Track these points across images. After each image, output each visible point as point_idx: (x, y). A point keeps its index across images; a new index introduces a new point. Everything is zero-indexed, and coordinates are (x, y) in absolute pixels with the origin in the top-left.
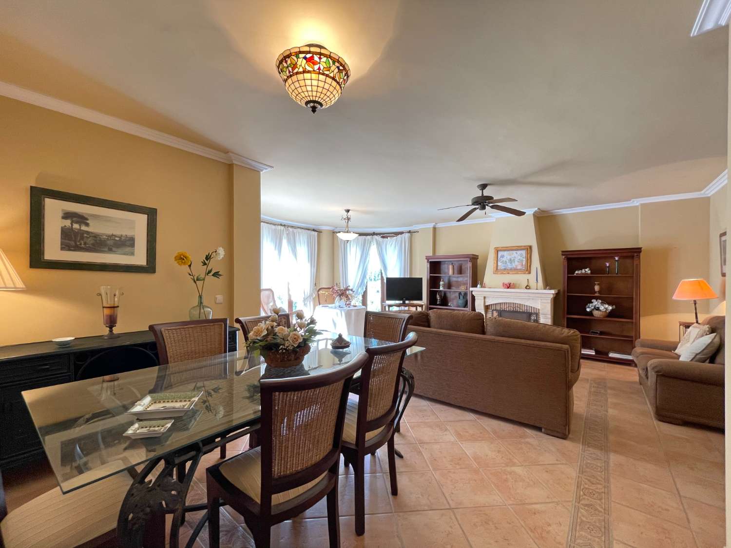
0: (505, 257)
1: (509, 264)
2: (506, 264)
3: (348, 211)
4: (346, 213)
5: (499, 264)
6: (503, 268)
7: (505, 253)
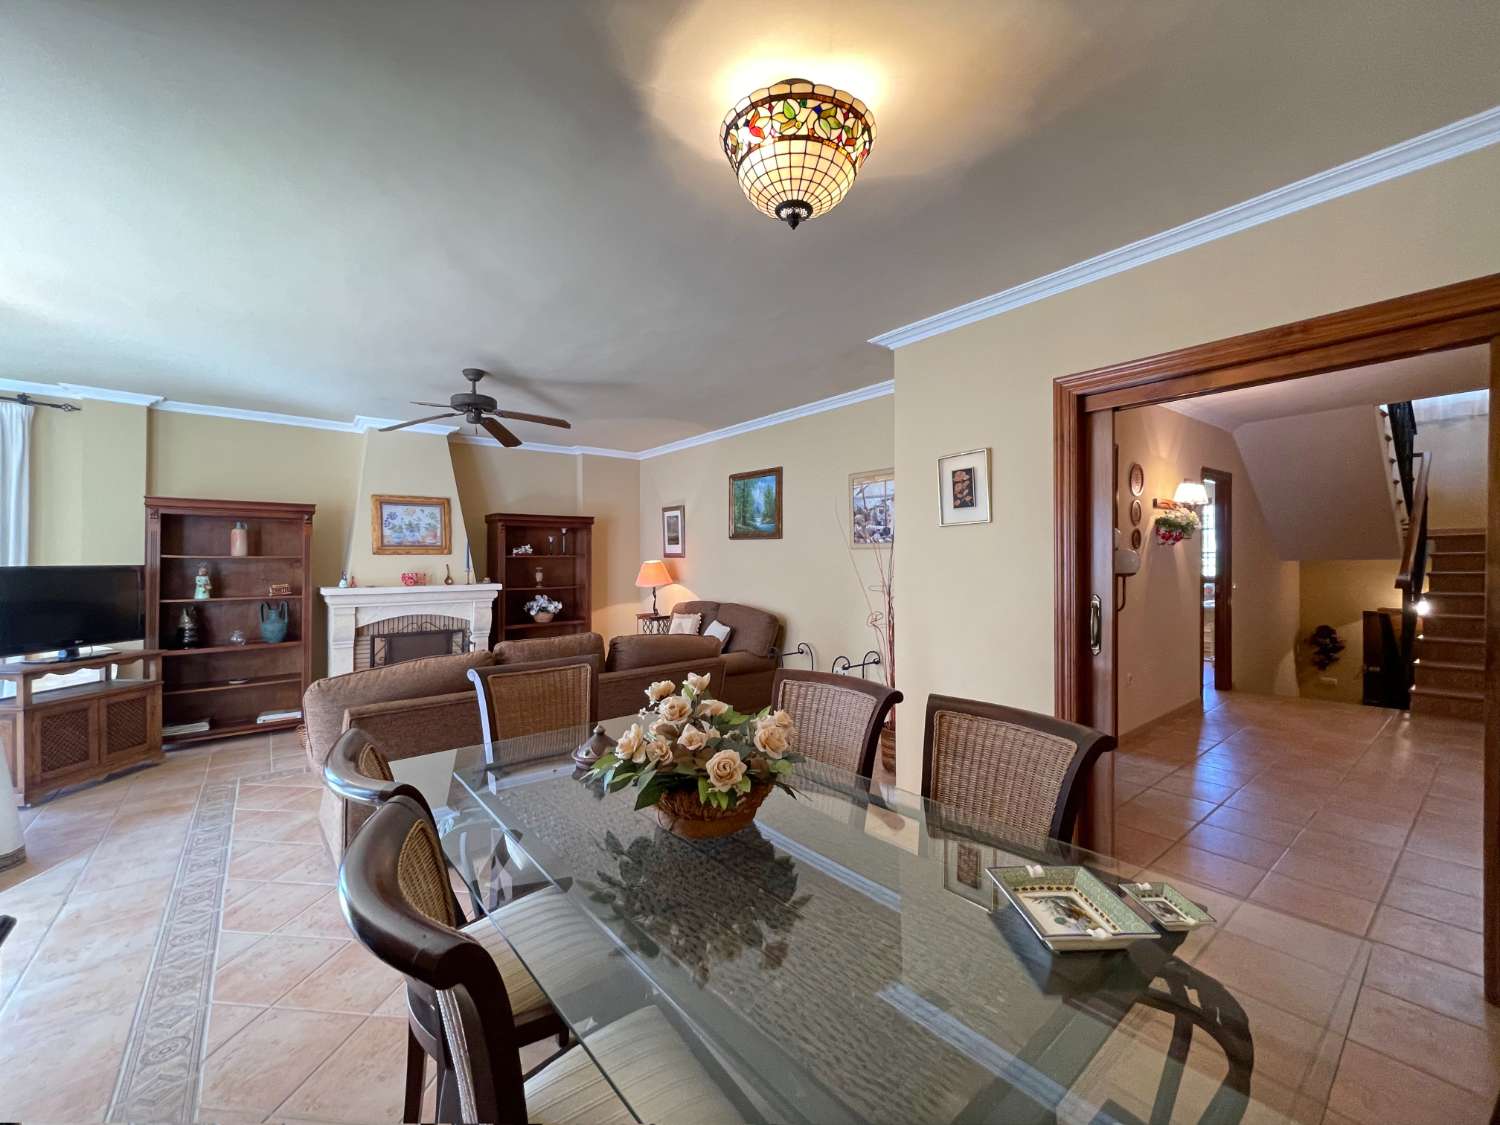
0: (399, 518)
1: (408, 533)
2: (402, 532)
5: (387, 532)
6: (397, 540)
7: (399, 510)
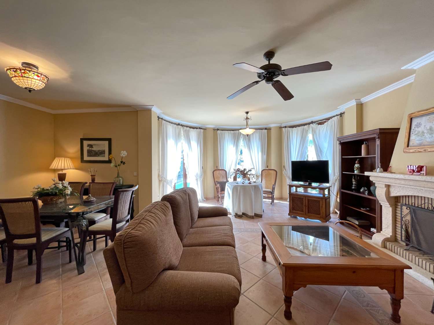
0: (422, 126)
1: (428, 136)
2: (424, 136)
3: (247, 113)
4: (246, 115)
5: (412, 137)
6: (418, 142)
7: (423, 120)
